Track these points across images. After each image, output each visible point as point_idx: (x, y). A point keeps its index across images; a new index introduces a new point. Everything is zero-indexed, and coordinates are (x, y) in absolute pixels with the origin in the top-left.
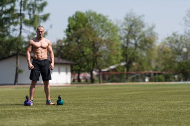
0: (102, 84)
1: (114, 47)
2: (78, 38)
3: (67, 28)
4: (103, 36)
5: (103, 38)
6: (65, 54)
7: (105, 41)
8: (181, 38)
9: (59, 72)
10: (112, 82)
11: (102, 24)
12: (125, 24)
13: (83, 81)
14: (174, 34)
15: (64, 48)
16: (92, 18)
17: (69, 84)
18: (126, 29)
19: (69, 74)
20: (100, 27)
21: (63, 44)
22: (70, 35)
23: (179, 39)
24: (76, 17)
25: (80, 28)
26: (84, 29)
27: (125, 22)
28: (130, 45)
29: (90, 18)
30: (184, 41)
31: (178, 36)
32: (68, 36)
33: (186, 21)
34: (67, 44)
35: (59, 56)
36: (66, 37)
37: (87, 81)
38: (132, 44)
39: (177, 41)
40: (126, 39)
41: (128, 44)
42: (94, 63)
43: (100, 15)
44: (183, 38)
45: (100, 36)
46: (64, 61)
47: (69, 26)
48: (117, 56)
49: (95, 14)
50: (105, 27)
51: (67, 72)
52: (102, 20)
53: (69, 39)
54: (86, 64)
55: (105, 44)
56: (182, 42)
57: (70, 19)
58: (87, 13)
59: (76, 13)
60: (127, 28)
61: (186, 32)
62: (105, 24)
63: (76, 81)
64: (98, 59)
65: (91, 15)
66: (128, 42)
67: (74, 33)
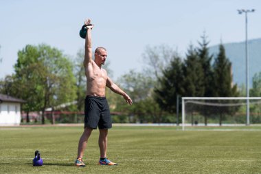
0: (55, 125)
1: (69, 85)
2: (28, 74)
3: (16, 63)
4: (56, 72)
5: (57, 75)
6: (15, 92)
7: (59, 78)
8: (139, 77)
9: (8, 111)
10: (63, 122)
11: (56, 59)
12: (78, 60)
13: (31, 121)
14: (131, 72)
15: (13, 85)
16: (45, 51)
17: (18, 125)
18: (79, 66)
19: (19, 113)
20: (53, 61)
21: (12, 81)
22: (20, 70)
23: (136, 78)
24: (26, 51)
25: (31, 62)
26: (35, 64)
27: (78, 57)
28: (82, 82)
29: (43, 52)
30: (142, 80)
31: (135, 74)
32: (17, 72)
33: (145, 57)
34: (16, 80)
35: (9, 94)
36: (15, 73)
37: (36, 121)
38: (84, 81)
39: (134, 80)
40: (78, 77)
41: (80, 81)
42: (46, 101)
43: (54, 49)
44: (141, 76)
45: (53, 72)
46: (14, 99)
47: (18, 61)
48: (71, 94)
49: (48, 48)
50: (59, 62)
51: (16, 111)
52: (56, 55)
53: (19, 75)
54: (35, 102)
55: (58, 81)
56: (140, 81)
57: (20, 53)
58: (40, 46)
59: (27, 47)
60: (79, 64)
61: (144, 70)
62: (59, 59)
63: (25, 121)
64: (50, 97)
65: (45, 48)
66: (80, 80)
67: (24, 69)
